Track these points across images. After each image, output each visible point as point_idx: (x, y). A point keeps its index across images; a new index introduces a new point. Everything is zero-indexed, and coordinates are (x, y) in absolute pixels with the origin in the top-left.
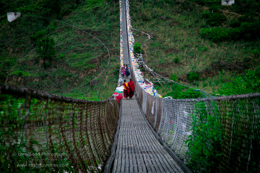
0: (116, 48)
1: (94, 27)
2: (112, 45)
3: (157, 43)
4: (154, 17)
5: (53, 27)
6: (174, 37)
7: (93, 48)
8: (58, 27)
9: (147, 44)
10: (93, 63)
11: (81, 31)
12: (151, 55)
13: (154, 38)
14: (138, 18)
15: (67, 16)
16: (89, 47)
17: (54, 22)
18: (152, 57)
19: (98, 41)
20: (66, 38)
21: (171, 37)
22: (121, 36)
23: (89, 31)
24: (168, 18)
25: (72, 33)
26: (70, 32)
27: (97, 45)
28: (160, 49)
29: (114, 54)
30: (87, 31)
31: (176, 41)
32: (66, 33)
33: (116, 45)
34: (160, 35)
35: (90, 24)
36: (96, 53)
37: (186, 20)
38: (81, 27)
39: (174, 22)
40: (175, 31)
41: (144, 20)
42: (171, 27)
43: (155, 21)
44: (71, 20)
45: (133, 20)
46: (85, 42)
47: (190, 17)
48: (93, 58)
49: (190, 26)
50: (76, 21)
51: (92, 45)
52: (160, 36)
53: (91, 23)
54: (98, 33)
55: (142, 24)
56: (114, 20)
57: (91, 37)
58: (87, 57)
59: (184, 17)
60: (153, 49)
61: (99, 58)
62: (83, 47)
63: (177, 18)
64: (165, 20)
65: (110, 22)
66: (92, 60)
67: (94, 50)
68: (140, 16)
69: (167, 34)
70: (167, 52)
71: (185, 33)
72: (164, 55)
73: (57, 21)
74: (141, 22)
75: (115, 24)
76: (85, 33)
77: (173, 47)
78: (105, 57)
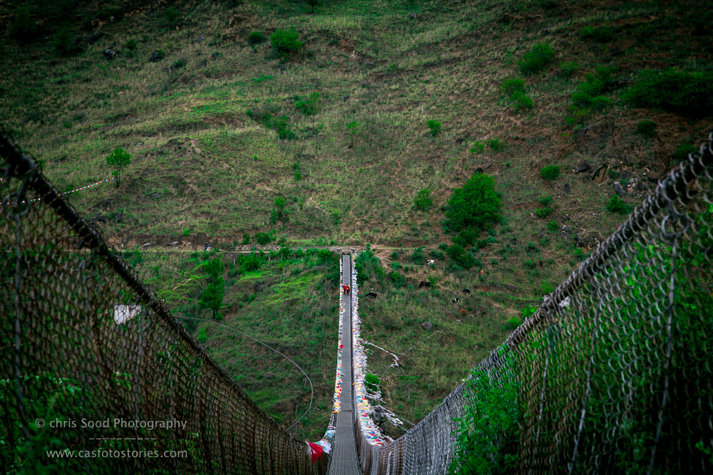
0: (328, 382)
1: (286, 338)
2: (320, 376)
3: (411, 375)
4: (409, 324)
5: (204, 336)
6: (449, 366)
7: (282, 380)
8: (214, 337)
9: (393, 378)
10: (280, 411)
11: (259, 344)
12: (401, 400)
13: (407, 364)
14: (376, 325)
15: (233, 315)
16: (274, 377)
17: (206, 325)
18: (401, 404)
19: (292, 365)
20: (228, 358)
21: (441, 366)
22: (339, 355)
23: (276, 345)
24: (436, 327)
25: (241, 349)
26: (238, 347)
27: (290, 375)
28: (418, 388)
29: (324, 395)
30: (271, 345)
31: (450, 375)
32: (229, 349)
33: (328, 377)
34: (418, 360)
35: (279, 333)
36: (287, 392)
37: (472, 332)
38: (259, 338)
39: (449, 335)
40: (451, 354)
41: (387, 328)
42: (442, 345)
43: (410, 331)
44: (241, 323)
45: (366, 329)
46: (266, 369)
47: (481, 327)
48: (279, 401)
49: (480, 346)
50: (251, 326)
51: (279, 375)
52: (420, 362)
53: (281, 330)
54: (294, 351)
55: (384, 336)
56: (327, 326)
57: (280, 358)
58: (268, 399)
59: (469, 327)
60: (404, 388)
61: (292, 401)
62: (261, 377)
63: (455, 328)
64: (431, 331)
65: (320, 329)
66: (278, 404)
67: (284, 385)
68: (381, 321)
69: (434, 360)
70: (432, 395)
71: (469, 358)
72: (425, 401)
73: (213, 323)
74: (382, 331)
75: (329, 333)
76: (267, 349)
77: (444, 386)
78: (305, 400)
